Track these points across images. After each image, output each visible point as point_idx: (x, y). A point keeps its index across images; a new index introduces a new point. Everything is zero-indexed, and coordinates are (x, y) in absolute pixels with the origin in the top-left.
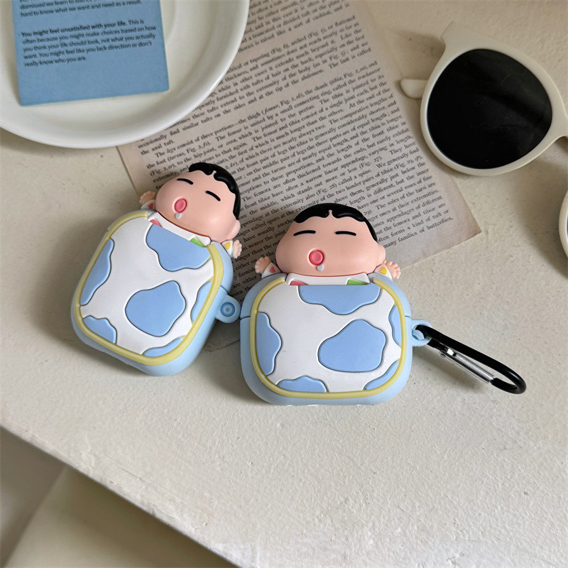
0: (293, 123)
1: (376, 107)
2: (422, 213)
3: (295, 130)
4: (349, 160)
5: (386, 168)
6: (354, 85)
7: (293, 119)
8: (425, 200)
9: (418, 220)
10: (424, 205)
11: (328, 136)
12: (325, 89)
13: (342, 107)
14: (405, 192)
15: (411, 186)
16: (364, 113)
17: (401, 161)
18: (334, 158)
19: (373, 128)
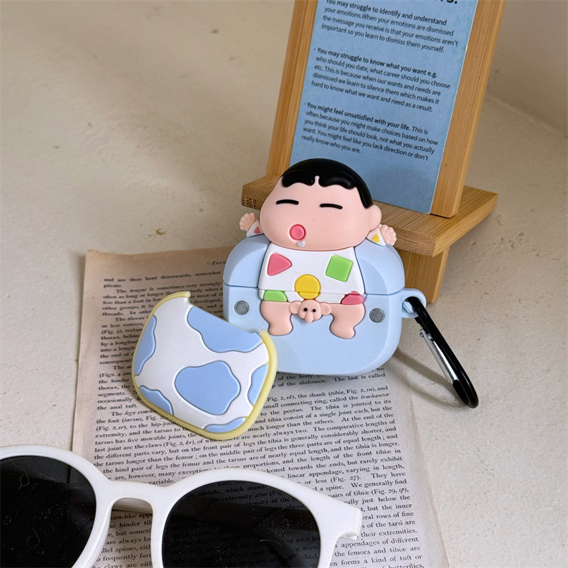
0: (273, 420)
1: (374, 428)
2: (387, 550)
3: (272, 427)
4: (320, 470)
5: (362, 489)
6: (355, 402)
7: (274, 416)
8: (397, 537)
9: (381, 556)
10: (393, 541)
11: (306, 442)
12: (322, 398)
13: (333, 418)
14: (375, 521)
15: (385, 517)
16: (356, 430)
17: (381, 488)
18: (304, 464)
19: (361, 447)
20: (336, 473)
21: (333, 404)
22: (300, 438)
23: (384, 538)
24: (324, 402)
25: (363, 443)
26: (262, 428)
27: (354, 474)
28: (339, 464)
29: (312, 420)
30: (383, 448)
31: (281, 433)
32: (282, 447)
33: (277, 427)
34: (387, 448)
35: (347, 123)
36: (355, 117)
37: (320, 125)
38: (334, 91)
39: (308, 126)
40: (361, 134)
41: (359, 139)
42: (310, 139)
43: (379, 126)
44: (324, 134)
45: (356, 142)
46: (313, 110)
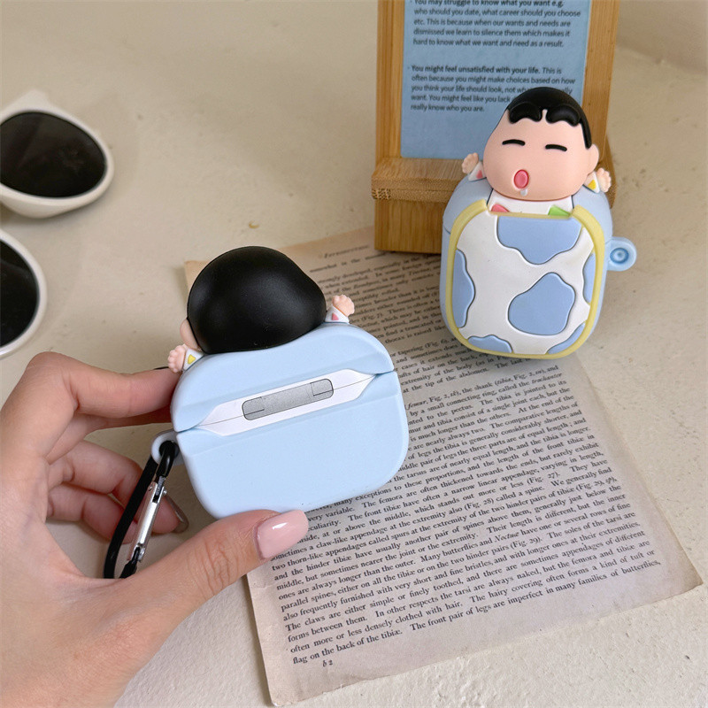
0: (442, 422)
1: (555, 415)
2: (614, 550)
3: (444, 431)
4: (512, 472)
5: (565, 487)
6: (527, 388)
7: (443, 418)
8: (620, 534)
9: (609, 559)
10: (618, 540)
11: (487, 442)
12: (489, 390)
13: (508, 410)
14: (590, 520)
15: (600, 513)
16: (537, 420)
17: (585, 482)
18: (492, 468)
19: (549, 439)
20: (532, 472)
21: (503, 394)
22: (479, 439)
23: (606, 538)
24: (493, 394)
25: (550, 434)
26: (434, 434)
27: (551, 471)
28: (531, 462)
29: (485, 416)
30: (574, 436)
31: (456, 437)
32: (463, 453)
33: (449, 430)
34: (578, 436)
35: (463, 80)
36: (472, 70)
37: (431, 88)
38: (442, 46)
39: (417, 93)
40: (482, 89)
41: (481, 94)
42: (421, 107)
43: (502, 75)
44: (437, 98)
45: (477, 99)
46: (420, 73)
